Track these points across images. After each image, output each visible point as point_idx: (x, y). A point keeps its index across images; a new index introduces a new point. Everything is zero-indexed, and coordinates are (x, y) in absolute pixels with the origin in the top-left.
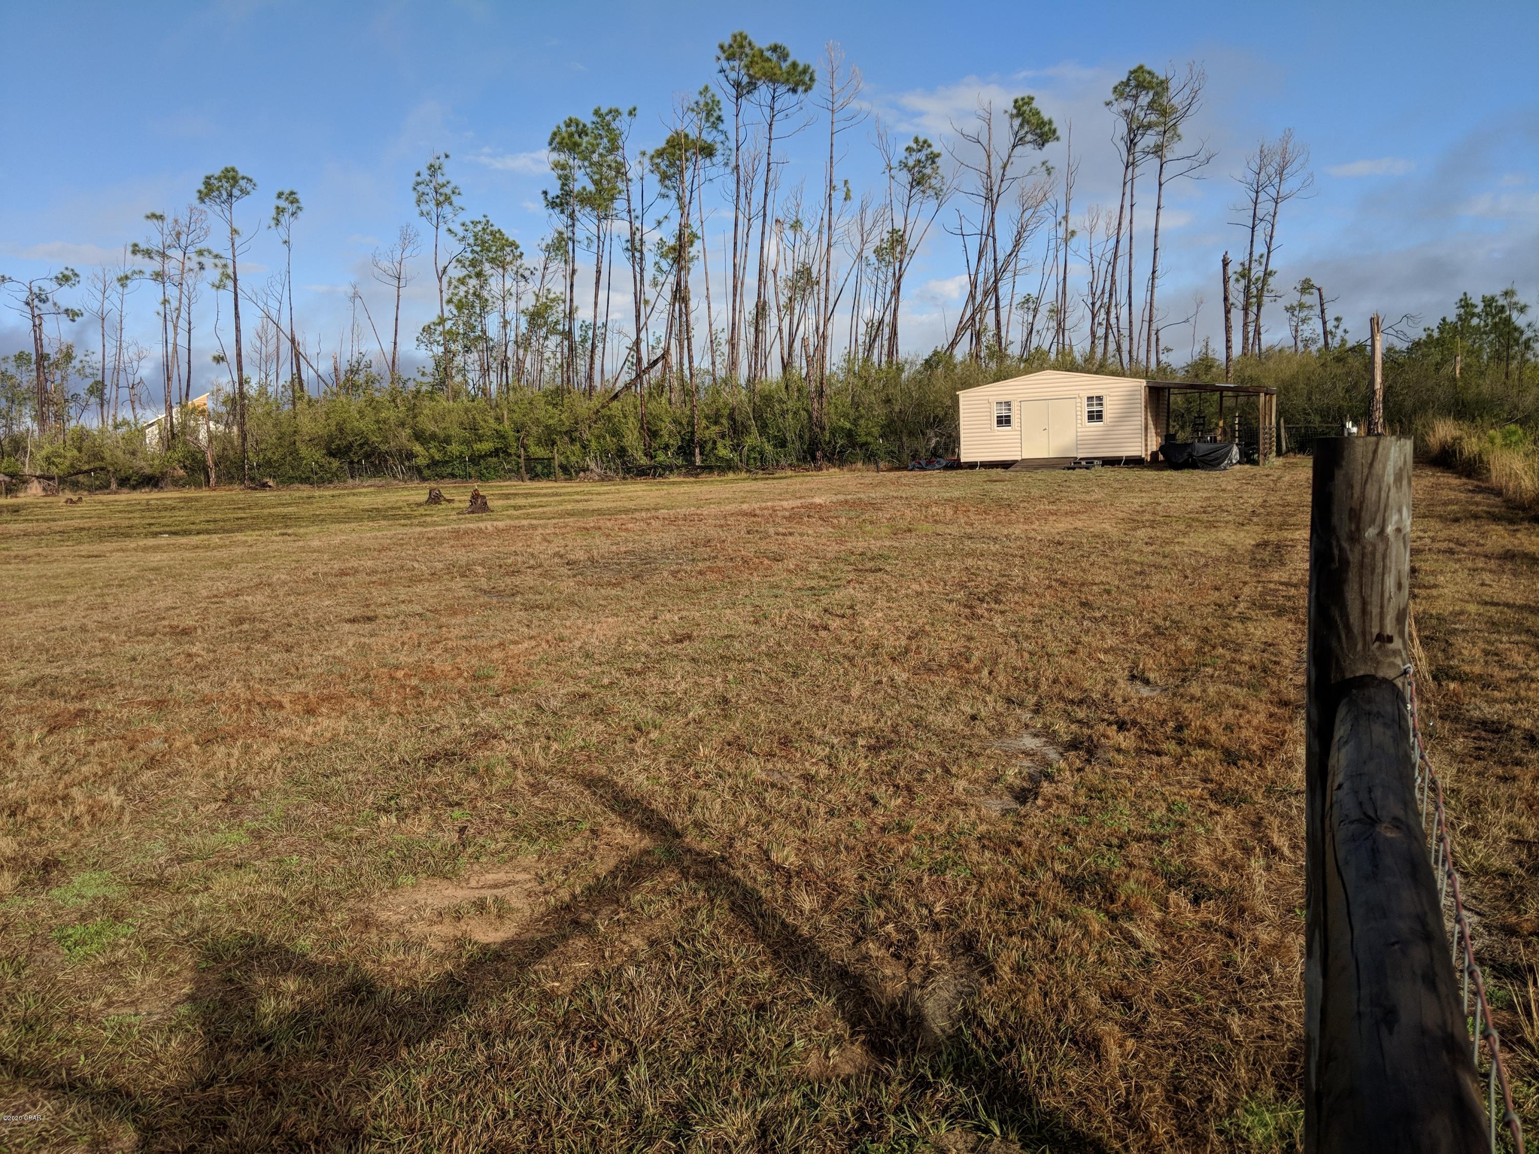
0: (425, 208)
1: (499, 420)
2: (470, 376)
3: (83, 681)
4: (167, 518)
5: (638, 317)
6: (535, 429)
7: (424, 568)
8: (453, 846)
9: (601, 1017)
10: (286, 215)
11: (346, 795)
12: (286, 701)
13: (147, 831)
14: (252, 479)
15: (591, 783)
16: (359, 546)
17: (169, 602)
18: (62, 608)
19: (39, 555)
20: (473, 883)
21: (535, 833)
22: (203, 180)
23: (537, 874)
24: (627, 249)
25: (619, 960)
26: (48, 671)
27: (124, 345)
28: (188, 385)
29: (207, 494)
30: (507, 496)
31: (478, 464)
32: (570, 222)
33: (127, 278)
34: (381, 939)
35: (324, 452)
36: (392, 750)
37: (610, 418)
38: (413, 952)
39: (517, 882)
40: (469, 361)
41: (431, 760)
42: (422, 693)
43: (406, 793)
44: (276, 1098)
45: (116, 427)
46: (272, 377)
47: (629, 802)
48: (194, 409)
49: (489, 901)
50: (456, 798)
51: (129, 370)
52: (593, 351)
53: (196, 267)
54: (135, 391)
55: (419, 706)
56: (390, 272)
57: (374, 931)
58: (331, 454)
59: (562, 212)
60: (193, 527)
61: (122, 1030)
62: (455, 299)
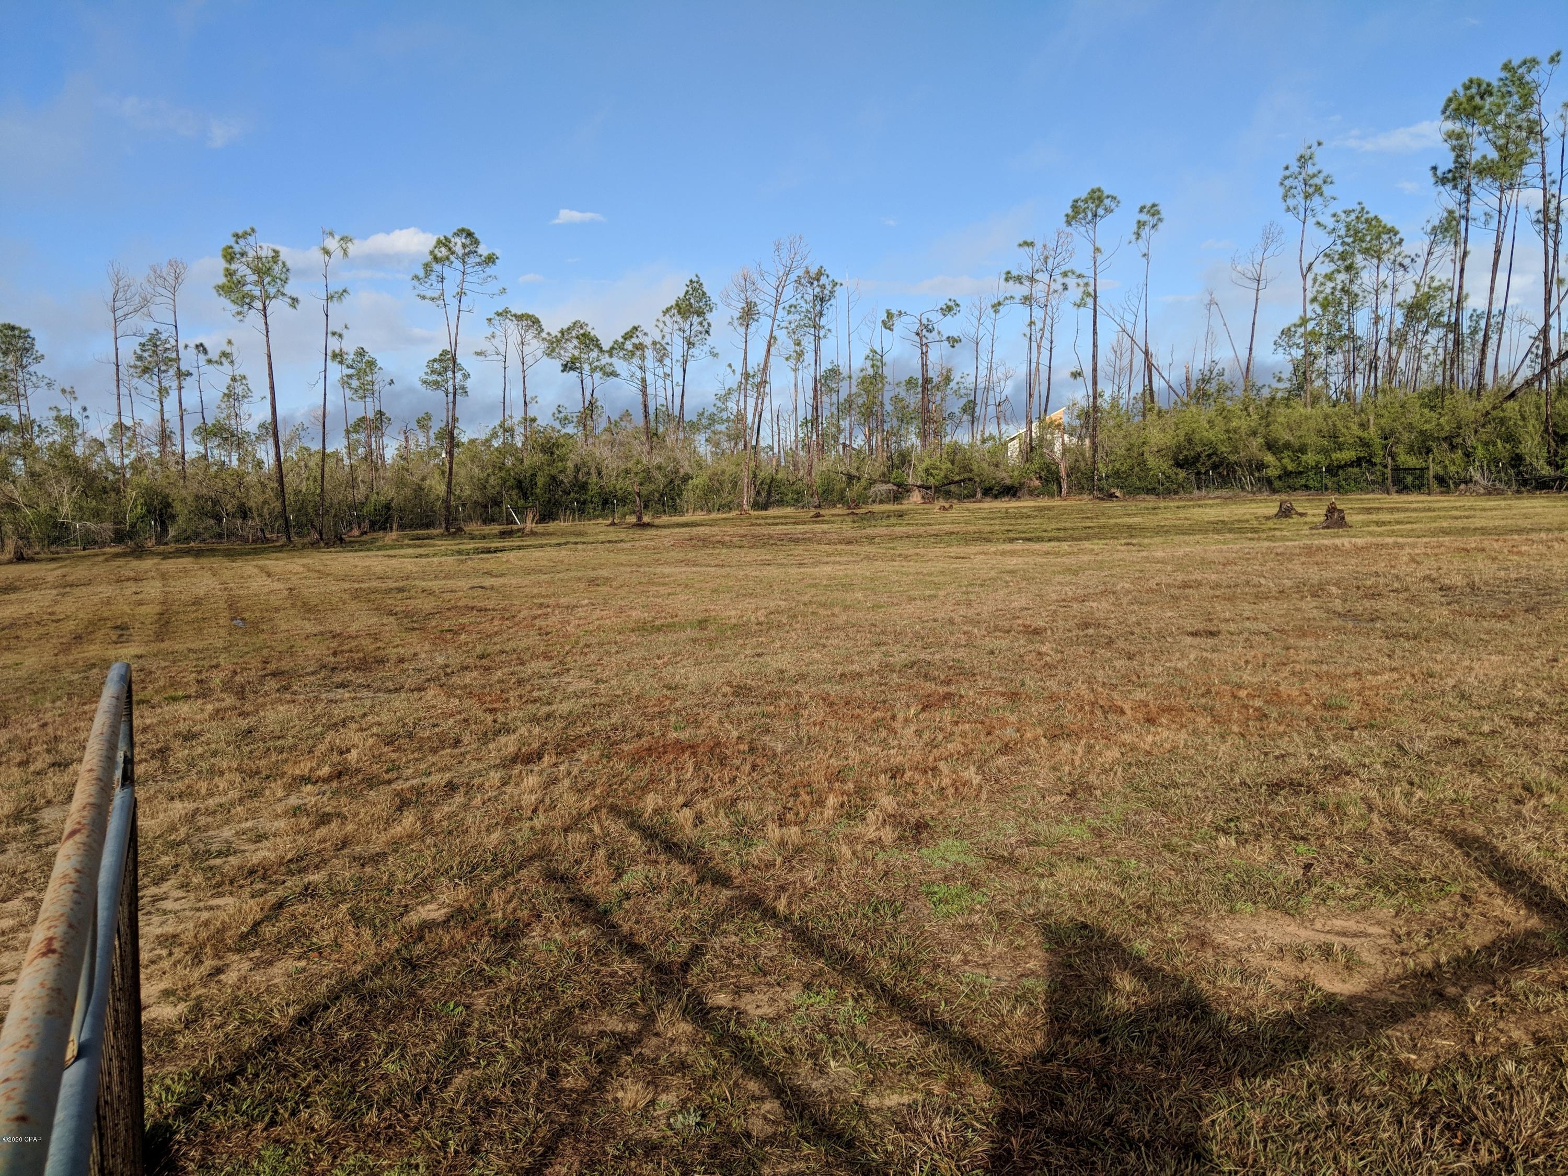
0: (1291, 202)
1: (1363, 426)
2: (1332, 379)
3: (950, 668)
4: (1022, 524)
5: (1548, 300)
6: (1407, 435)
7: (1271, 585)
8: (1297, 882)
9: (1469, 1108)
10: (1147, 228)
11: (1185, 808)
12: (1127, 708)
13: (1001, 811)
14: (1101, 490)
15: (1464, 842)
16: (1203, 559)
17: (1023, 602)
18: (935, 602)
19: (917, 554)
20: (1318, 925)
21: (1392, 886)
22: (1070, 203)
23: (1393, 931)
24: (1538, 221)
25: (1493, 1050)
26: (922, 656)
27: (994, 366)
28: (1047, 401)
29: (1059, 503)
30: (1368, 511)
31: (1336, 475)
32: (1464, 198)
33: (999, 304)
34: (1218, 961)
35: (1172, 462)
36: (1232, 771)
37: (1502, 421)
38: (1251, 983)
39: (1370, 935)
40: (1332, 363)
41: (1275, 788)
42: (1265, 715)
43: (1247, 817)
44: (1109, 1090)
45: (984, 441)
46: (1125, 390)
47: (1512, 873)
48: (1052, 422)
49: (1337, 948)
50: (1301, 832)
51: (997, 390)
52: (1485, 344)
53: (1060, 288)
54: (1002, 408)
55: (1262, 729)
56: (1250, 275)
57: (1210, 952)
58: (1178, 465)
59: (1455, 187)
60: (1045, 534)
61: (976, 989)
62: (1321, 297)
